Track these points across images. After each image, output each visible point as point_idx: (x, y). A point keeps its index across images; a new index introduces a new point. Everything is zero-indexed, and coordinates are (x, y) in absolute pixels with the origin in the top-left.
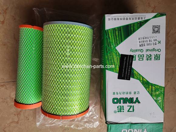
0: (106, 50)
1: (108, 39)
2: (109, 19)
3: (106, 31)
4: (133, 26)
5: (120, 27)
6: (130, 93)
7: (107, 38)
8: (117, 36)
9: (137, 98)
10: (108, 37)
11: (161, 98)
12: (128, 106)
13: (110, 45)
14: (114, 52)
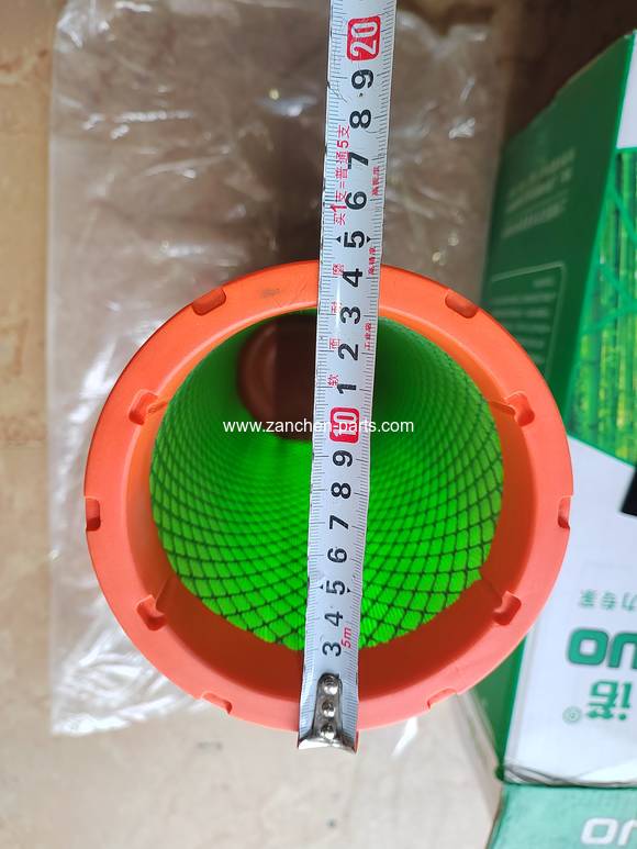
10: (623, 206)
13: (627, 267)
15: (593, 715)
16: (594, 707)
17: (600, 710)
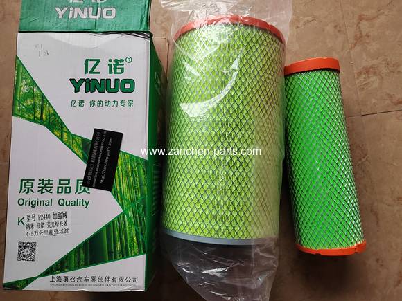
0: (145, 207)
1: (139, 231)
2: (135, 279)
3: (144, 252)
4: (79, 262)
5: (110, 260)
6: (92, 103)
7: (142, 234)
8: (118, 239)
9: (77, 91)
10: (140, 236)
11: (21, 91)
12: (99, 73)
13: (136, 217)
14: (127, 201)
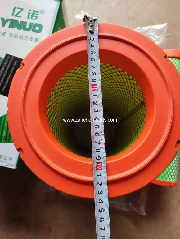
15: (37, 12)
16: (37, 13)
17: (36, 13)
